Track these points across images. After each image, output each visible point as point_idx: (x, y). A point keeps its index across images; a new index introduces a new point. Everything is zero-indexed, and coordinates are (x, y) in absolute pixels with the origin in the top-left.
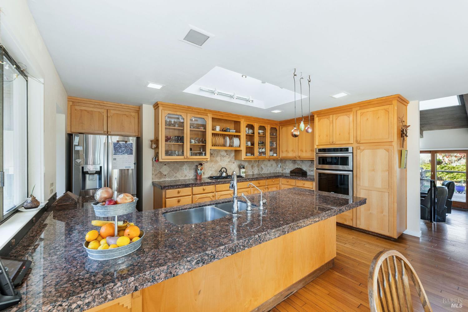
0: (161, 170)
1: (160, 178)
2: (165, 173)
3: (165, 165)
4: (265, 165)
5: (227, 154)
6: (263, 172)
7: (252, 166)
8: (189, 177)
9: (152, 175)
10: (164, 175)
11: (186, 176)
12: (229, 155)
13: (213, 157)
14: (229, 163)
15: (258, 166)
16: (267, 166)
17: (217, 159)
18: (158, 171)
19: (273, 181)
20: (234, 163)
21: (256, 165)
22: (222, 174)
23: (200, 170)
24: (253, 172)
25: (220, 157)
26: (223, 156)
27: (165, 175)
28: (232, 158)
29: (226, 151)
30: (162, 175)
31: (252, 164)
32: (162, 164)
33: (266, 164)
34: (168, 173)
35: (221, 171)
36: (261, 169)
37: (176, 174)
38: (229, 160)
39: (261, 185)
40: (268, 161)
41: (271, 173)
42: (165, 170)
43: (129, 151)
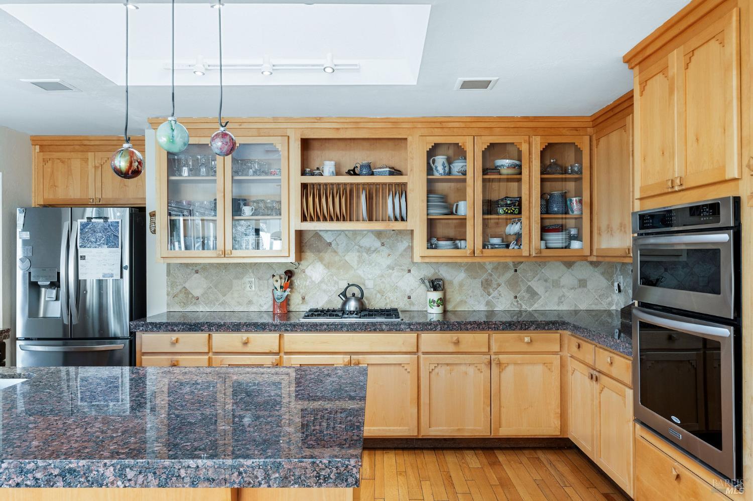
0: (187, 285)
1: (186, 304)
2: (197, 292)
3: (197, 272)
4: (546, 281)
5: (383, 244)
6: (536, 306)
7: (487, 285)
8: (260, 305)
9: (168, 295)
10: (193, 297)
11: (250, 302)
12: (390, 247)
13: (335, 252)
14: (391, 271)
15: (513, 284)
16: (556, 284)
17: (347, 258)
18: (180, 287)
19: (527, 339)
20: (409, 271)
21: (502, 280)
22: (345, 304)
23: (279, 288)
24: (488, 303)
25: (359, 251)
26: (369, 251)
27: (198, 299)
28: (402, 255)
29: (379, 234)
30: (190, 296)
31: (485, 276)
32: (189, 271)
33: (556, 278)
34: (205, 293)
35: (344, 294)
36: (527, 296)
37: (224, 295)
38: (389, 261)
39: (462, 348)
40: (563, 267)
41: (576, 312)
42: (197, 285)
43: (112, 240)
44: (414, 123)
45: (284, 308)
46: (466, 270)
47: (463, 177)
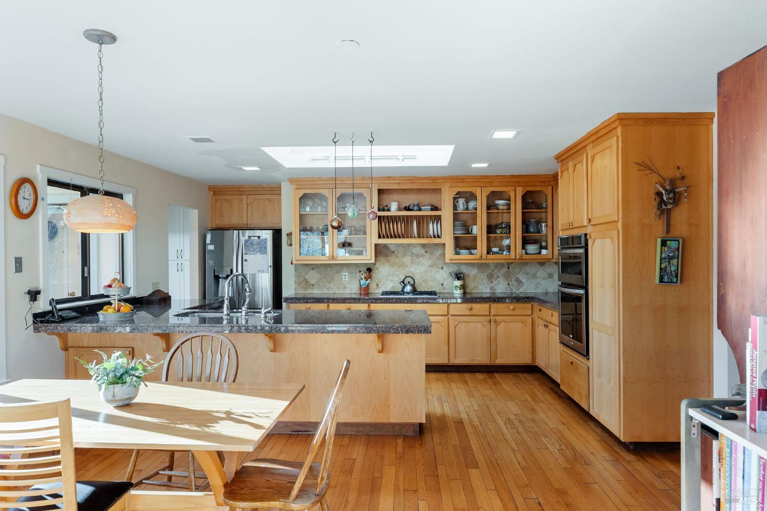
0: (307, 277)
1: (306, 289)
2: (313, 282)
3: (313, 269)
4: (528, 274)
5: (426, 252)
6: (521, 290)
7: (490, 277)
8: (351, 290)
9: (295, 283)
10: (310, 284)
11: (345, 288)
12: (431, 254)
13: (397, 257)
14: (431, 268)
15: (507, 276)
16: (534, 276)
17: (404, 260)
18: (302, 279)
19: (512, 307)
20: (442, 268)
21: (500, 274)
23: (363, 279)
24: (491, 288)
25: (411, 256)
26: (418, 256)
27: (313, 285)
28: (438, 258)
29: (424, 246)
30: (309, 284)
31: (489, 271)
32: (308, 268)
33: (534, 272)
34: (318, 282)
35: (403, 282)
36: (516, 283)
37: (329, 283)
38: (430, 262)
39: (474, 312)
40: (538, 266)
42: (313, 277)
43: (263, 250)
44: (445, 179)
45: (366, 290)
46: (478, 268)
47: (475, 211)
